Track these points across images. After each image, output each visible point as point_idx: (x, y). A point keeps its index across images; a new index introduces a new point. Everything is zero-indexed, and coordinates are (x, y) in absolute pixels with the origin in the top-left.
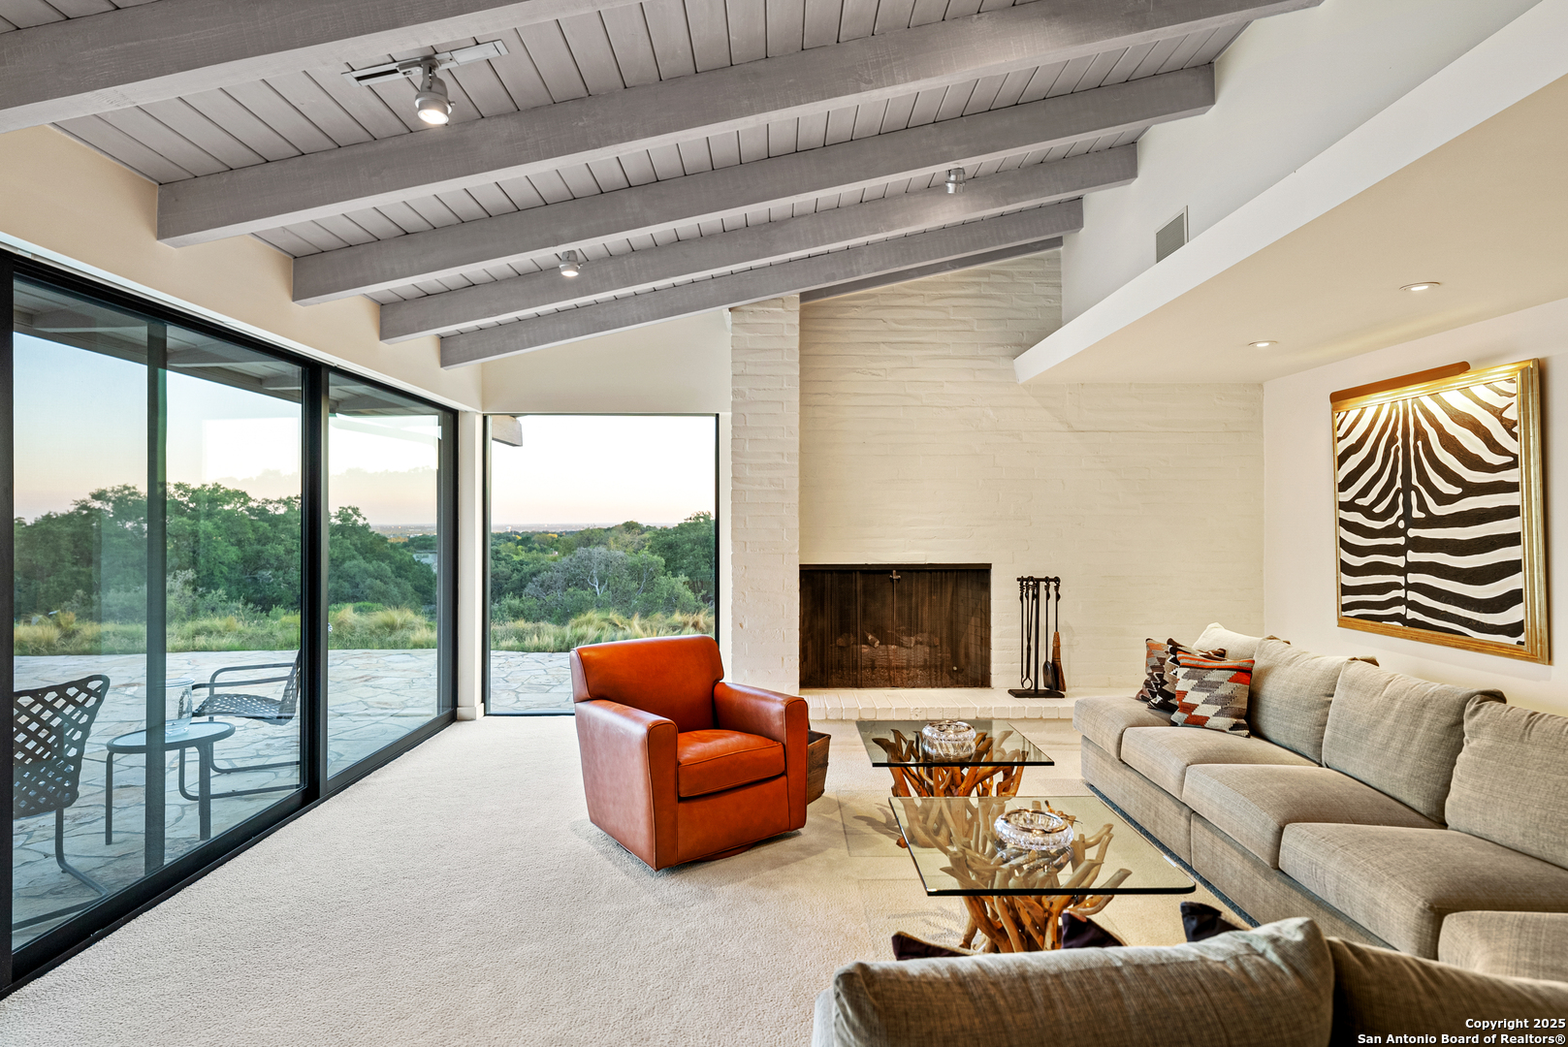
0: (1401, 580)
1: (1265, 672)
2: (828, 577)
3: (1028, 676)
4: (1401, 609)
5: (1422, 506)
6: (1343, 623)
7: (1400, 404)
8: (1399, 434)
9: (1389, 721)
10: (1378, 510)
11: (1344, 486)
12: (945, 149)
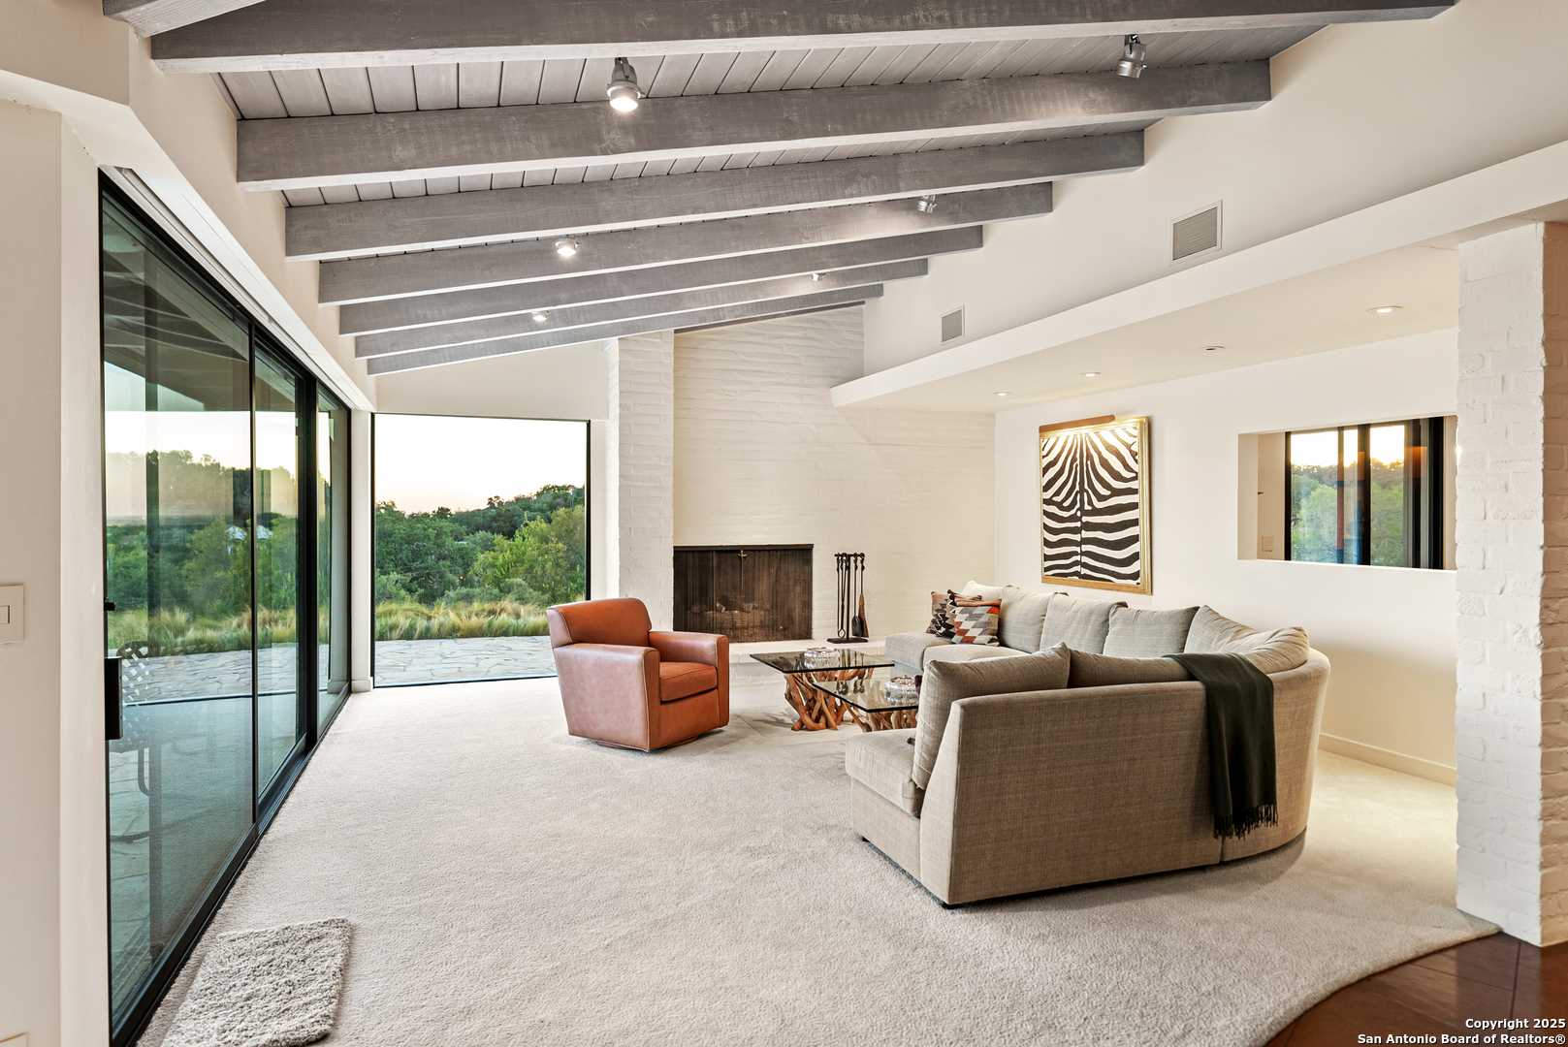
0: (1078, 549)
1: (1008, 606)
2: (690, 555)
3: (842, 628)
4: (1077, 568)
5: (1090, 503)
6: (1045, 580)
7: (1079, 436)
8: (1078, 456)
9: (1075, 625)
10: (1065, 504)
11: (1046, 488)
12: (824, 260)
